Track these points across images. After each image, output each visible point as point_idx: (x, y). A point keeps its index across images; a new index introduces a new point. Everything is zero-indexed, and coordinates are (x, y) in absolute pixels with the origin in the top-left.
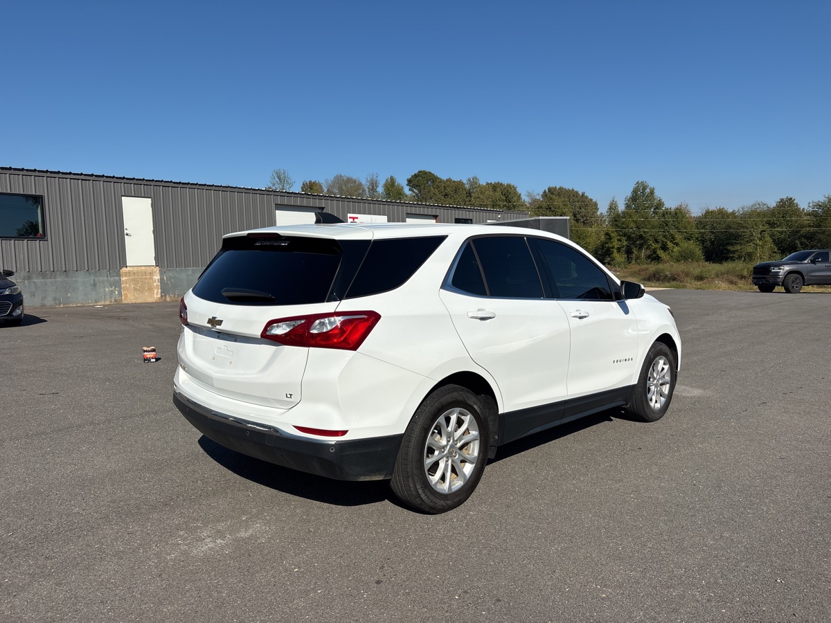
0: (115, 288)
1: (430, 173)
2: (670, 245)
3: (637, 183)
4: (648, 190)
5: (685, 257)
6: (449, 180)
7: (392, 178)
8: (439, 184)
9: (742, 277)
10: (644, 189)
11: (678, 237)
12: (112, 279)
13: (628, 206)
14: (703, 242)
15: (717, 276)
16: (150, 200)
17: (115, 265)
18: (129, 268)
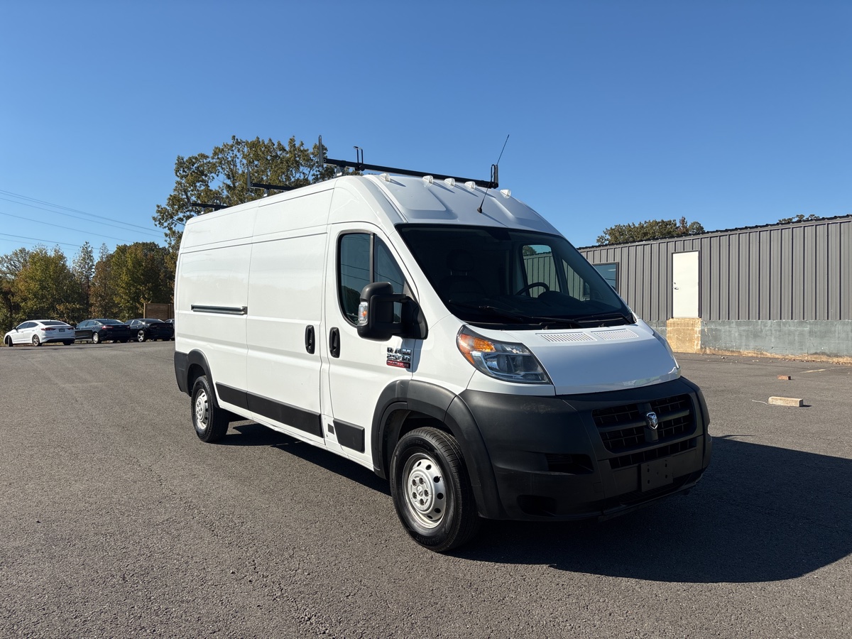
16: (697, 253)
17: (663, 317)
18: (674, 319)
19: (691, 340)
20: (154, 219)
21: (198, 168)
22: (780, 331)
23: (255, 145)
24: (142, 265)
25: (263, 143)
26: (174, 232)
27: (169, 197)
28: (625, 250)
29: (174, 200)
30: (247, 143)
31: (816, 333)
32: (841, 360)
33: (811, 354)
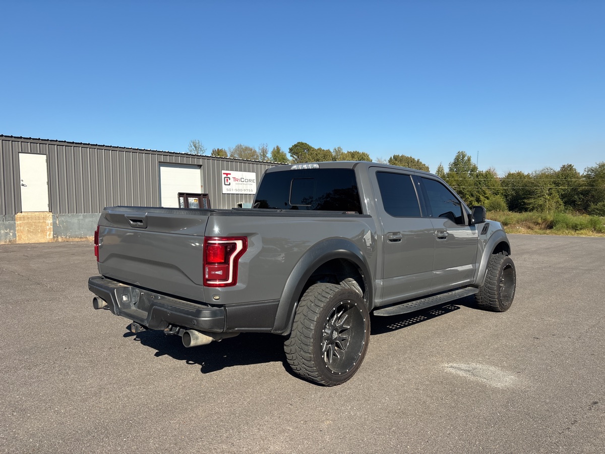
0: (10, 230)
1: (306, 144)
2: (482, 198)
3: (459, 152)
4: (466, 158)
5: (493, 207)
6: (320, 149)
7: (277, 147)
8: (313, 152)
9: (538, 224)
10: (464, 157)
11: (488, 192)
12: (7, 222)
13: (451, 169)
14: (506, 196)
15: (518, 222)
16: (45, 156)
17: (10, 211)
18: (24, 213)
19: (43, 231)
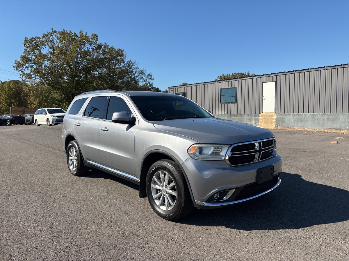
0: (257, 121)
12: (256, 118)
16: (275, 82)
17: (258, 112)
18: (263, 113)
19: (271, 123)
20: (14, 67)
21: (35, 43)
22: (313, 118)
23: (63, 33)
24: (13, 90)
25: (67, 32)
26: (24, 74)
27: (21, 56)
28: (240, 81)
29: (24, 58)
30: (59, 32)
31: (330, 119)
32: (342, 131)
33: (328, 129)
